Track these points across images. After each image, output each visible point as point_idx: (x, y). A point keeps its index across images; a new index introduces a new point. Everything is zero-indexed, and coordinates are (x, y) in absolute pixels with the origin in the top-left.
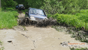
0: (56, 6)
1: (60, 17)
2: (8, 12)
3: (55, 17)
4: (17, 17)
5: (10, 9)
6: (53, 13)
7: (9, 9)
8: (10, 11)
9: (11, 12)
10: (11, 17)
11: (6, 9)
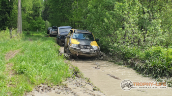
2: (36, 42)
5: (37, 34)
7: (35, 34)
11: (30, 36)
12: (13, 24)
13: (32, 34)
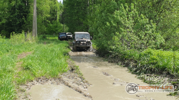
0: (146, 34)
1: (155, 57)
2: (49, 45)
3: (145, 55)
4: (68, 54)
5: (53, 38)
6: (141, 49)
7: (51, 38)
8: (53, 44)
9: (56, 46)
10: (55, 54)
11: (46, 39)
12: (29, 27)
13: (48, 38)
